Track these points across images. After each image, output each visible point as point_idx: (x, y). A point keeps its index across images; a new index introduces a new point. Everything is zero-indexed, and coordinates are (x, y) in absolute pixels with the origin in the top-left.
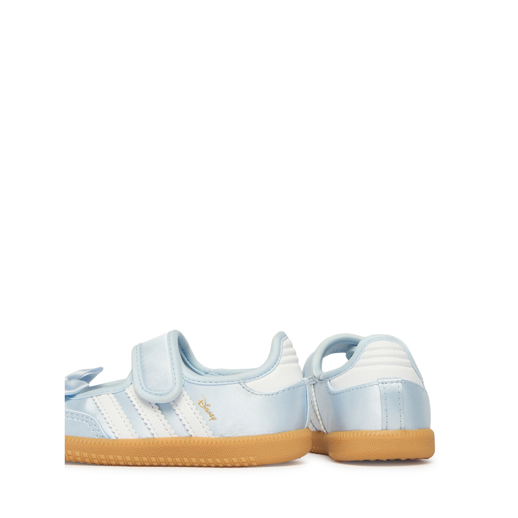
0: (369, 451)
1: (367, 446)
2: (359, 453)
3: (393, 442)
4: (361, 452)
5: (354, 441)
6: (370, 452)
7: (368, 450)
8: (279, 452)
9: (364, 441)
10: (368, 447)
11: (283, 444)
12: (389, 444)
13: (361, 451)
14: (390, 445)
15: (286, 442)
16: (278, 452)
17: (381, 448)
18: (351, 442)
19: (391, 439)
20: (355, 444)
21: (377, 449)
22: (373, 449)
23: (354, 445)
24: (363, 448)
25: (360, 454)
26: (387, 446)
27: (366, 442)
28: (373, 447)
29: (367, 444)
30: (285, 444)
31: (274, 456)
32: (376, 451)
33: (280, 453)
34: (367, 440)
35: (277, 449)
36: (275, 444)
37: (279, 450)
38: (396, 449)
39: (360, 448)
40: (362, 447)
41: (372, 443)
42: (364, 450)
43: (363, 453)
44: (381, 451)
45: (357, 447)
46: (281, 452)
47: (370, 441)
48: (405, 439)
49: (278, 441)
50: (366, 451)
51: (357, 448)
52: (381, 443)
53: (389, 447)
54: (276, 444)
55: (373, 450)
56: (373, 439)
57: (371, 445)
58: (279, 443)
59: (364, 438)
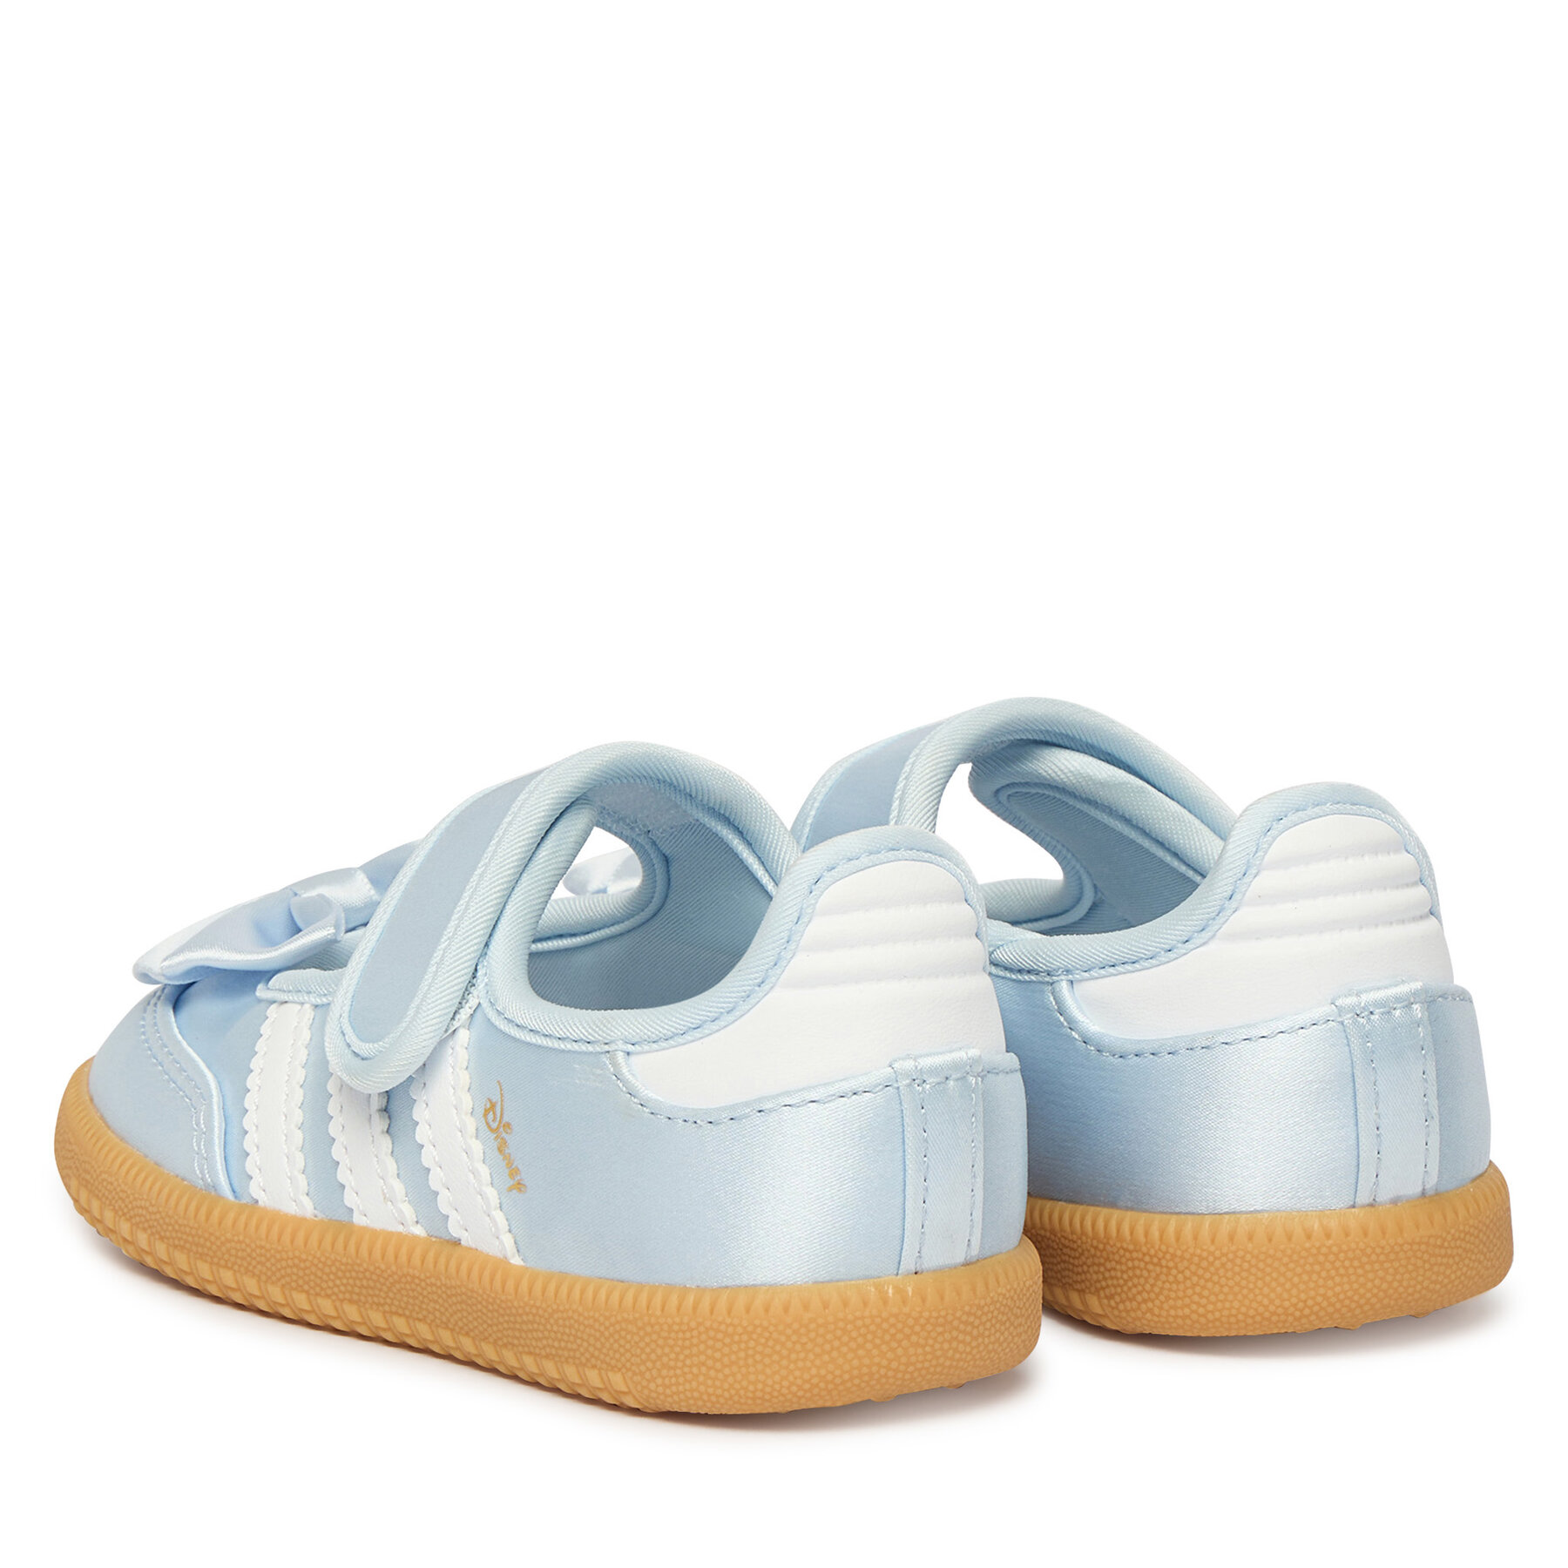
0: (1305, 1301)
1: (1296, 1280)
2: (1261, 1309)
3: (1401, 1255)
4: (1272, 1308)
5: (1238, 1261)
6: (1310, 1303)
7: (1303, 1296)
8: (709, 1368)
9: (1285, 1260)
10: (1302, 1287)
11: (727, 1341)
12: (1387, 1265)
13: (1272, 1301)
14: (1391, 1271)
15: (740, 1330)
16: (704, 1369)
17: (1355, 1286)
18: (1223, 1265)
19: (1396, 1244)
20: (1244, 1274)
21: (1338, 1289)
22: (1322, 1291)
23: (1237, 1278)
24: (1279, 1289)
25: (1267, 1314)
26: (1381, 1273)
27: (1292, 1265)
28: (1321, 1282)
29: (1299, 1270)
30: (736, 1338)
31: (690, 1382)
32: (1333, 1300)
33: (712, 1373)
34: (1295, 1257)
35: (703, 1358)
36: (695, 1333)
37: (710, 1363)
38: (1412, 1283)
39: (1266, 1290)
40: (1274, 1284)
41: (1317, 1268)
42: (1285, 1296)
43: (1280, 1311)
44: (1356, 1298)
45: (1251, 1286)
46: (717, 1371)
47: (1311, 1260)
48: (1444, 1235)
49: (708, 1324)
50: (1294, 1300)
51: (1251, 1290)
52: (1356, 1263)
53: (1389, 1278)
54: (700, 1333)
55: (1321, 1295)
56: (1324, 1250)
57: (1315, 1277)
58: (712, 1333)
59: (1282, 1247)
